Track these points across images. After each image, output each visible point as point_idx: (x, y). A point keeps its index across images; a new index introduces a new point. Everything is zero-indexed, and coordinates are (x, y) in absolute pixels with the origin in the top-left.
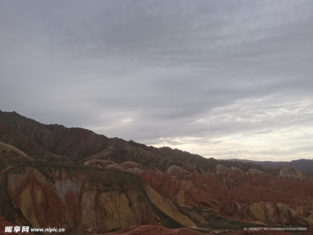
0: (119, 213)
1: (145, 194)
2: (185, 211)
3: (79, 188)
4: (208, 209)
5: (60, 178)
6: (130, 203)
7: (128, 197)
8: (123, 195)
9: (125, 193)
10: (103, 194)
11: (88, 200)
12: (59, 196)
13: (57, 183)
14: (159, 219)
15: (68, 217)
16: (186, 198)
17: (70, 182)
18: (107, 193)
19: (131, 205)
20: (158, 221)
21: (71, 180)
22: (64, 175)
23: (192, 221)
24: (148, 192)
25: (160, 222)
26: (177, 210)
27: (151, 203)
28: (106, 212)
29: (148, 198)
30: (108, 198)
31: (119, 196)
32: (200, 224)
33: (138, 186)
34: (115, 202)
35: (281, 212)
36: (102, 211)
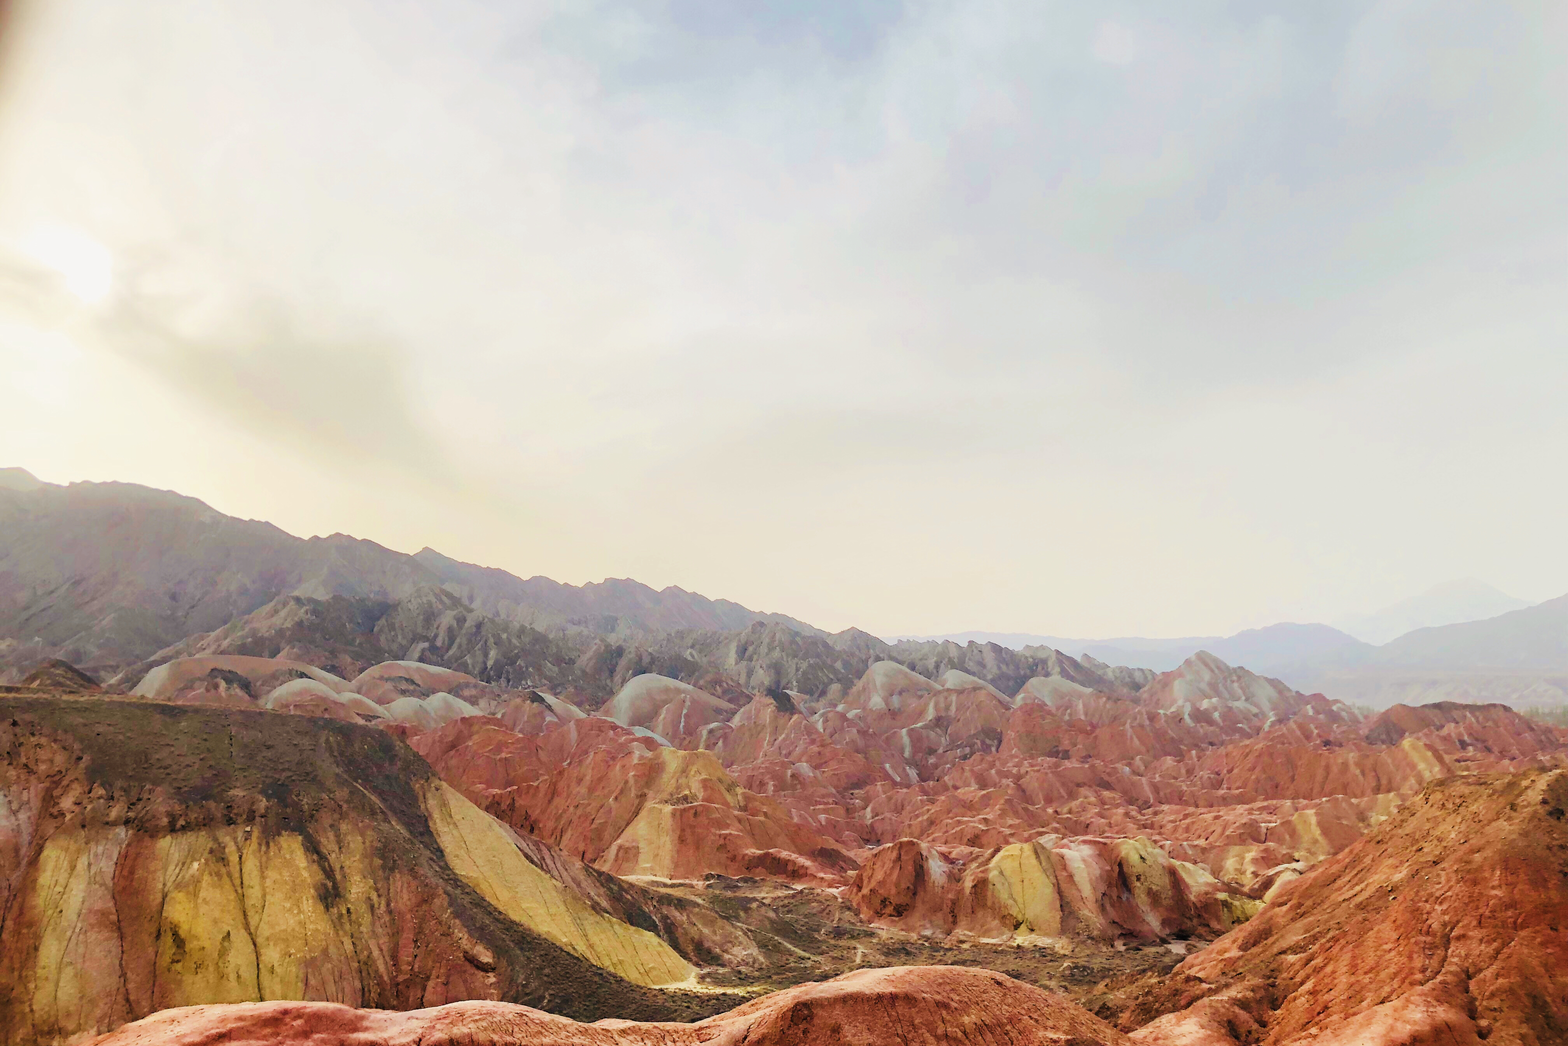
1: (422, 834)
2: (649, 908)
3: (25, 817)
6: (330, 884)
7: (318, 852)
8: (290, 844)
9: (300, 830)
10: (165, 843)
14: (486, 957)
16: (681, 840)
18: (189, 838)
19: (330, 895)
20: (485, 969)
23: (683, 955)
24: (438, 824)
25: (492, 976)
26: (604, 904)
27: (452, 879)
28: (179, 942)
29: (440, 852)
30: (196, 865)
31: (264, 848)
32: (723, 965)
33: (381, 794)
34: (237, 882)
35: (1138, 879)
36: (158, 936)
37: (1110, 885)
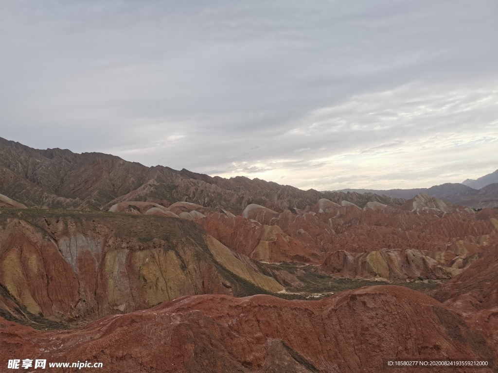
0: (167, 280)
1: (206, 250)
2: (269, 270)
3: (100, 247)
4: (304, 265)
5: (66, 233)
6: (183, 264)
7: (179, 256)
8: (172, 253)
9: (174, 249)
10: (138, 253)
11: (115, 263)
12: (67, 261)
13: (61, 241)
14: (228, 284)
15: (85, 291)
16: (272, 251)
17: (84, 239)
18: (145, 252)
19: (184, 267)
20: (228, 287)
21: (85, 235)
22: (72, 228)
23: (280, 284)
24: (210, 247)
25: (230, 289)
26: (257, 269)
27: (216, 262)
28: (145, 280)
29: (211, 255)
30: (147, 259)
31: (165, 255)
32: (291, 286)
33: (194, 239)
34: (159, 264)
35: (413, 261)
36: (139, 278)
37: (404, 263)
